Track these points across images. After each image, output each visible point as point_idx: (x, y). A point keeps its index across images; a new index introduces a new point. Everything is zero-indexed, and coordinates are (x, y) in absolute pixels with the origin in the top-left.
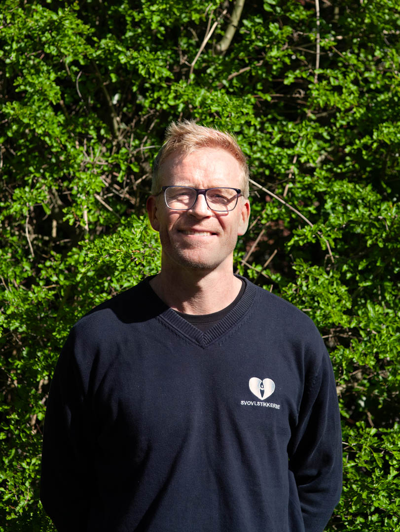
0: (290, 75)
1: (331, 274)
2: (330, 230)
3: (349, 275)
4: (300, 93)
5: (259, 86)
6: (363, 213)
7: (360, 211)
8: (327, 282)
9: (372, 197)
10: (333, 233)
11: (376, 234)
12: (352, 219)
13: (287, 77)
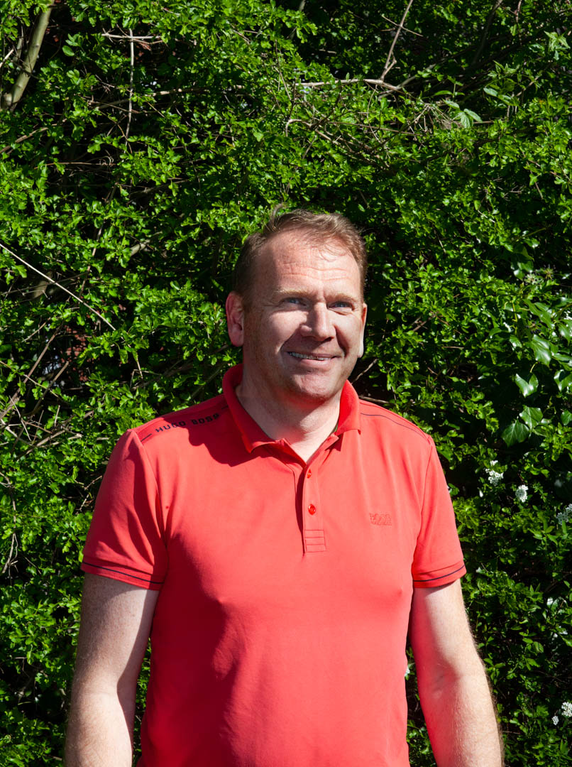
0: (96, 141)
1: (137, 393)
2: (135, 338)
3: (161, 397)
4: (107, 161)
5: (55, 150)
6: (178, 317)
7: (173, 314)
8: (131, 403)
9: (192, 297)
10: (138, 343)
11: (196, 344)
12: (163, 324)
13: (93, 143)
